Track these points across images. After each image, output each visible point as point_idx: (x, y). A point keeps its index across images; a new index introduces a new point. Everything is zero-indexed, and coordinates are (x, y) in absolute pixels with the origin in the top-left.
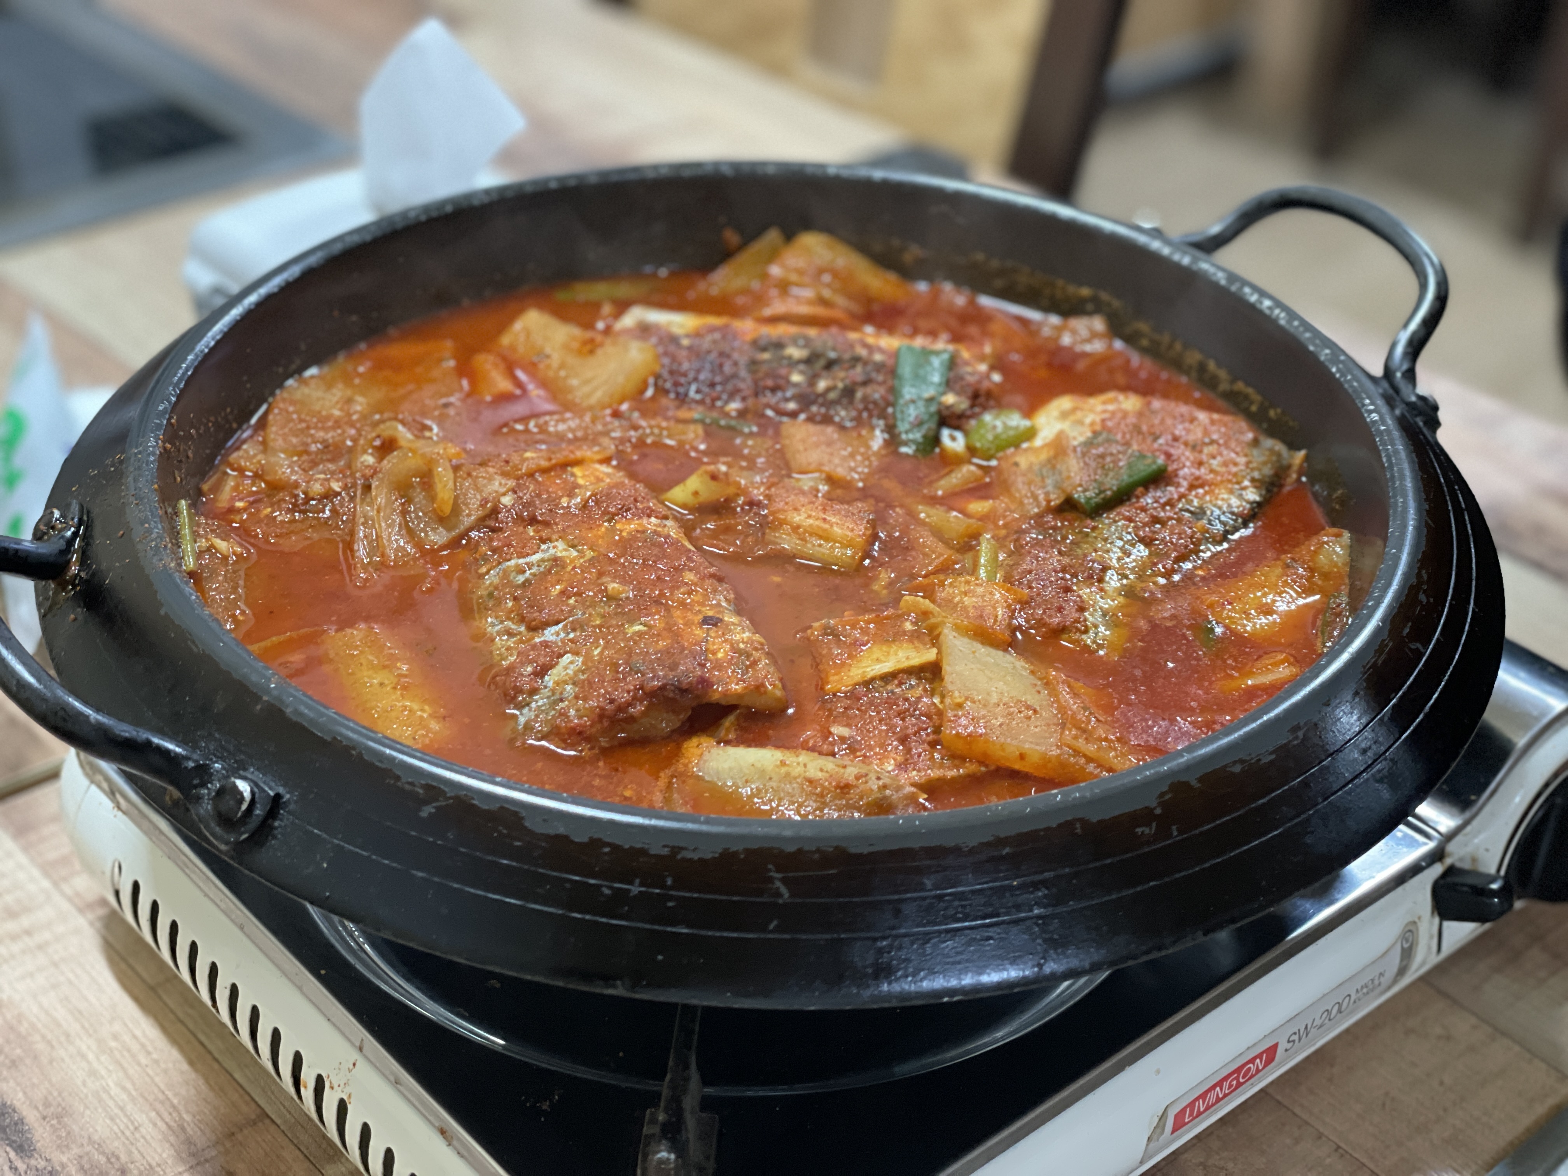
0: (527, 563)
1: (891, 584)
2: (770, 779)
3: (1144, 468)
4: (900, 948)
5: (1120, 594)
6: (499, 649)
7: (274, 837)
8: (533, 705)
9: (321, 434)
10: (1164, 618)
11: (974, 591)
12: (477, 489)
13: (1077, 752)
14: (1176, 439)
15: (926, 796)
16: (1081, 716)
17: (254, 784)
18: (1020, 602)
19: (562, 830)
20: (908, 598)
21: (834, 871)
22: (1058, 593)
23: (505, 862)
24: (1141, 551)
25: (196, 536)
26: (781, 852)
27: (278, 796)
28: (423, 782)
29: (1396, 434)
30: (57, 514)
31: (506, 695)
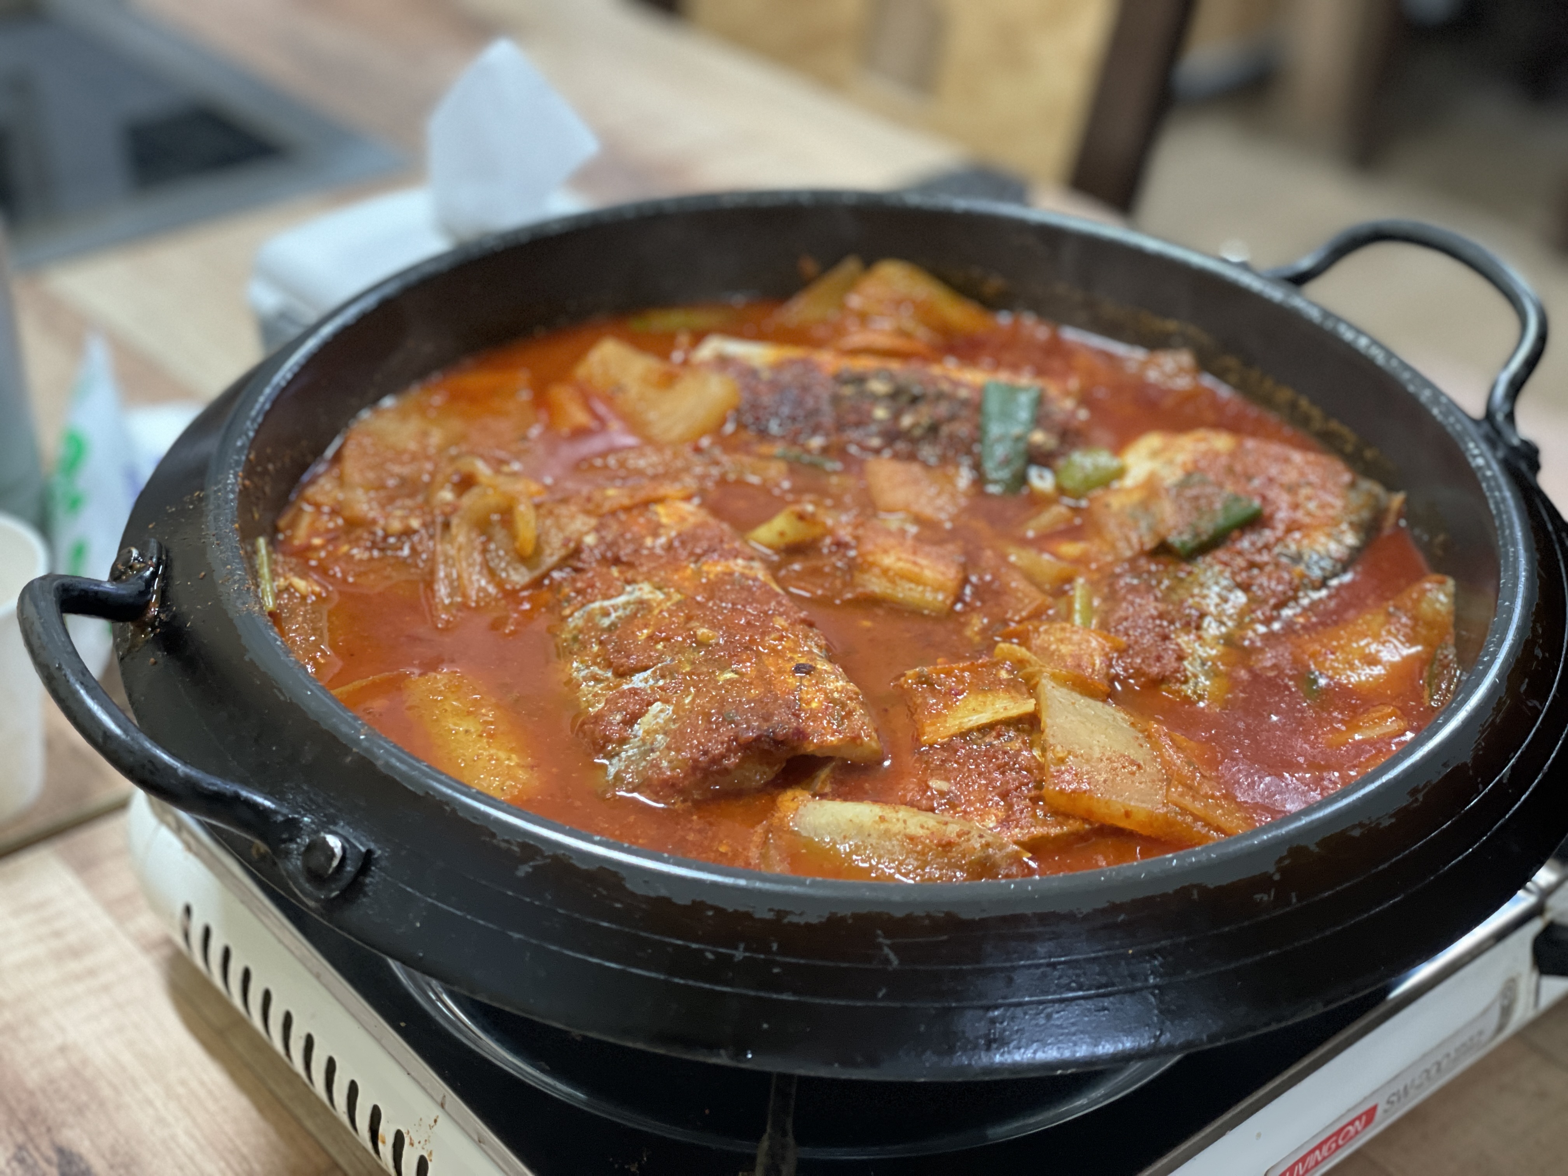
0: (613, 606)
1: (984, 630)
2: (869, 835)
3: (1239, 511)
4: (1013, 1018)
5: (1218, 643)
6: (585, 695)
7: (365, 895)
8: (623, 755)
9: (397, 469)
10: (1265, 668)
11: (1070, 639)
12: (560, 528)
13: (1184, 811)
14: (1271, 480)
15: (1030, 855)
16: (1186, 770)
17: (344, 839)
18: (1117, 650)
19: (663, 892)
20: (1003, 646)
21: (945, 937)
22: (1156, 641)
23: (605, 924)
24: (1240, 598)
25: (274, 575)
26: (891, 918)
27: (369, 852)
28: (519, 840)
29: (1502, 480)
30: (135, 553)
31: (594, 743)
